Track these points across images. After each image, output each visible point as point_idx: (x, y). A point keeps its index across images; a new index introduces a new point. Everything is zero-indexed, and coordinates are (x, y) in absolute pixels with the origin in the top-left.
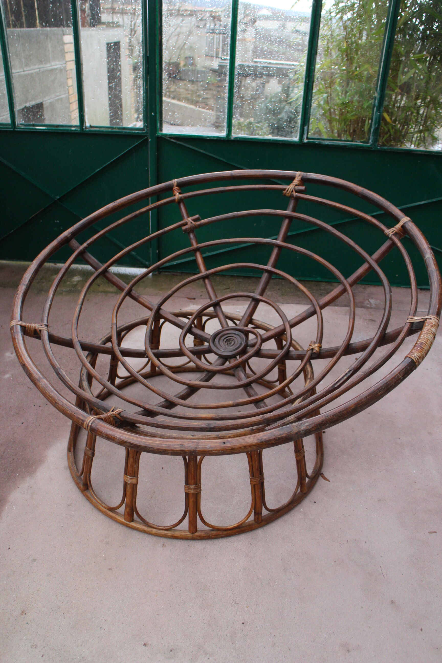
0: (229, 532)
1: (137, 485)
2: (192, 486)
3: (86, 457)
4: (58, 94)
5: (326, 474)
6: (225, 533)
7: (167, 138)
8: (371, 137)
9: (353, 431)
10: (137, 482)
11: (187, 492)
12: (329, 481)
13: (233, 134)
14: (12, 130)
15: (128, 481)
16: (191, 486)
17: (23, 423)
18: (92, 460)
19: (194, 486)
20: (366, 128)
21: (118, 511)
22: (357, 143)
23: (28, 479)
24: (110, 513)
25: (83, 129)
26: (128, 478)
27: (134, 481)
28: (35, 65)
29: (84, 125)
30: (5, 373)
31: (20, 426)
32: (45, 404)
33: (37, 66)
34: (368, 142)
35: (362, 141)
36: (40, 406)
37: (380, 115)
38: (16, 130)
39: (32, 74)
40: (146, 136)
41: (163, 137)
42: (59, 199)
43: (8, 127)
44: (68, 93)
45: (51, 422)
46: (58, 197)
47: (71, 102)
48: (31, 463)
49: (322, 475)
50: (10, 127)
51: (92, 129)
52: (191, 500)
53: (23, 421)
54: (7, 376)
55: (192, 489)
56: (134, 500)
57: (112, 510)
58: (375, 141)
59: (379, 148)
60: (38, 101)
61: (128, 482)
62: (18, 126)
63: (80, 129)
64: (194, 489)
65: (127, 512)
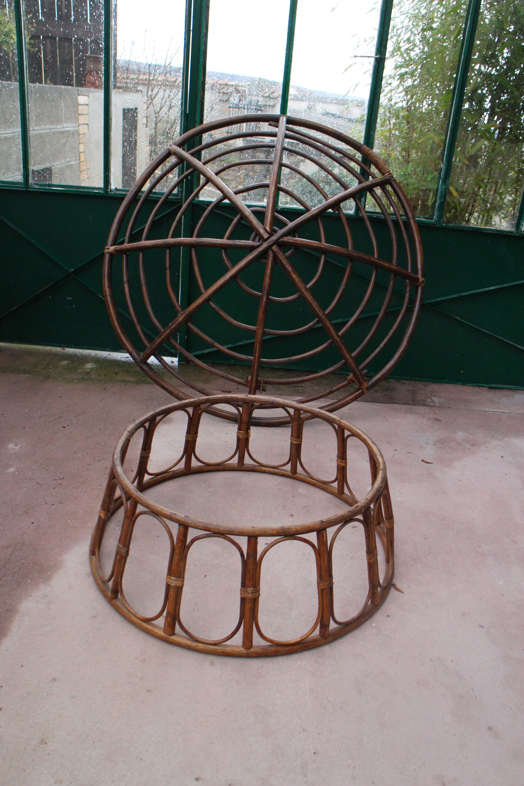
0: (290, 648)
1: (182, 588)
2: (250, 590)
3: (118, 557)
4: (68, 159)
5: (398, 585)
6: (286, 649)
7: (204, 206)
8: (435, 212)
9: (426, 538)
10: (183, 585)
11: (243, 596)
12: (403, 593)
13: (280, 205)
14: (25, 189)
15: (172, 583)
16: (248, 589)
17: (33, 523)
18: (126, 560)
19: (252, 589)
20: (430, 203)
21: (155, 622)
22: (420, 219)
23: (42, 586)
24: (146, 625)
25: (107, 192)
26: (172, 579)
27: (179, 584)
28: (46, 125)
29: (109, 188)
30: (9, 466)
31: (29, 527)
32: (59, 502)
33: (48, 127)
34: (431, 218)
35: (426, 216)
36: (53, 505)
37: (446, 188)
38: (29, 190)
39: (42, 134)
40: (180, 203)
41: (200, 204)
42: (73, 272)
43: (19, 186)
44: (80, 160)
45: (68, 523)
46: (73, 270)
47: (81, 170)
48: (45, 568)
49: (394, 586)
50: (23, 186)
51: (118, 192)
52: (248, 606)
53: (33, 520)
54: (11, 470)
55: (249, 594)
56: (178, 607)
57: (148, 621)
58: (440, 217)
59: (444, 224)
60: (47, 165)
61: (172, 585)
62: (31, 186)
63: (104, 191)
64: (252, 593)
65: (168, 623)
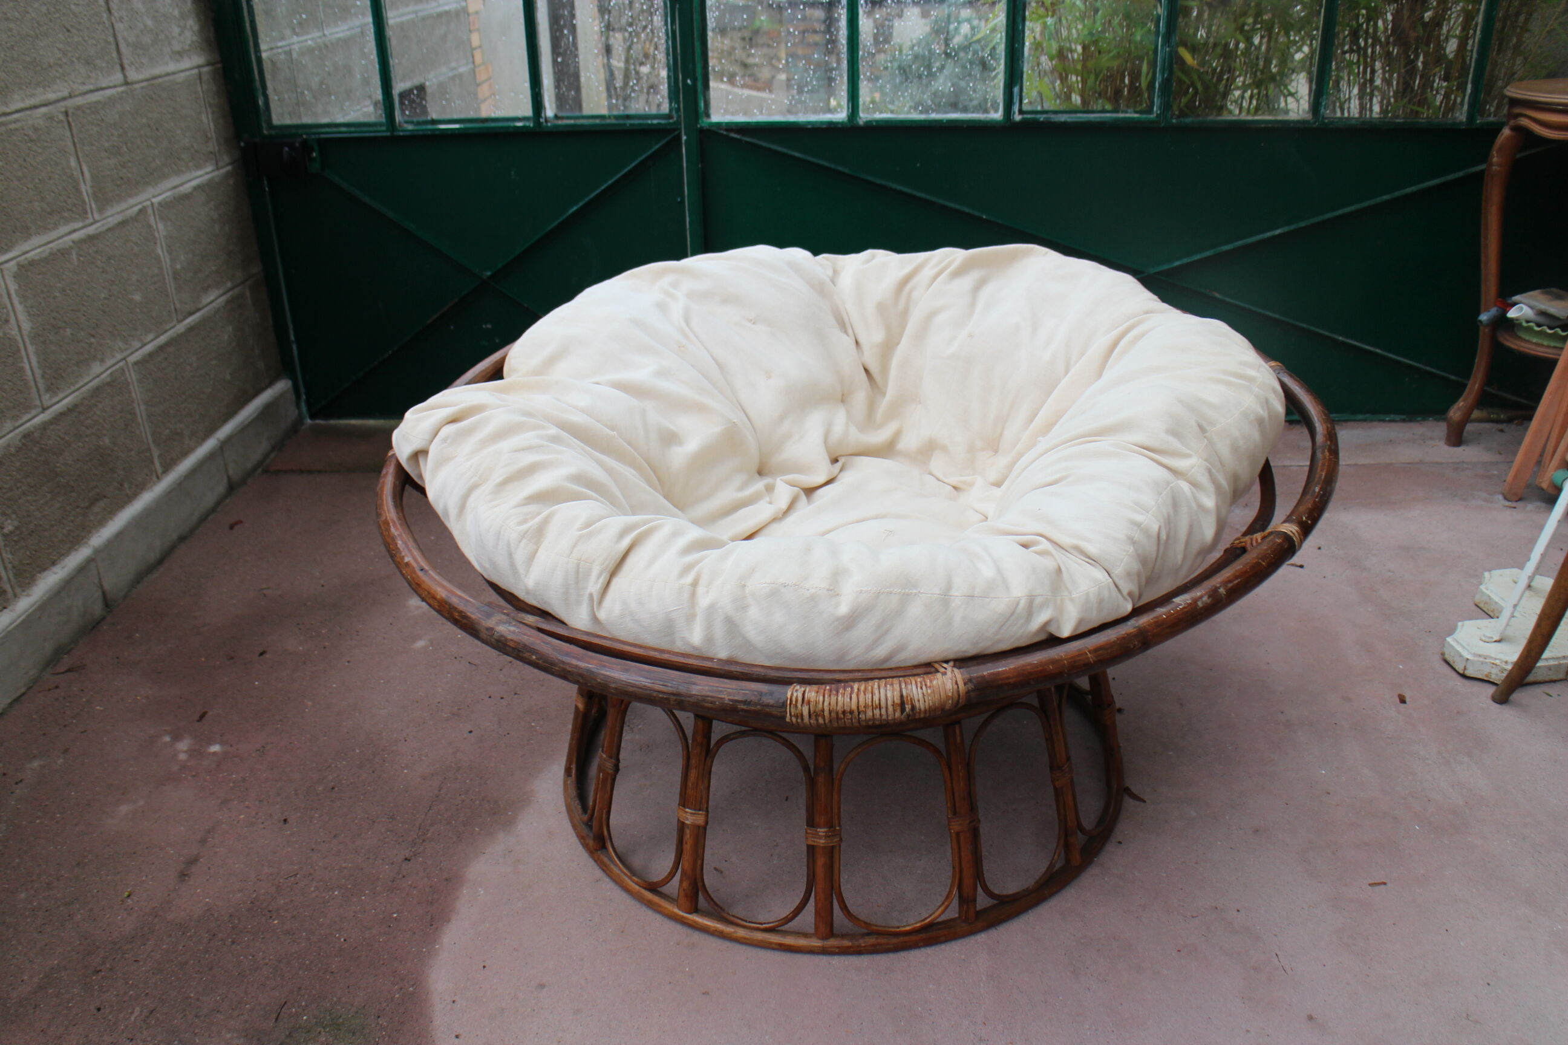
7: (722, 132)
8: (1156, 99)
13: (862, 114)
14: (388, 134)
20: (1144, 82)
22: (1128, 115)
25: (540, 124)
29: (543, 115)
34: (1150, 111)
37: (1170, 52)
38: (396, 134)
40: (674, 130)
41: (714, 129)
42: (491, 277)
43: (379, 129)
46: (489, 273)
50: (384, 129)
51: (560, 122)
58: (1166, 107)
59: (1174, 121)
62: (399, 126)
63: (534, 123)
